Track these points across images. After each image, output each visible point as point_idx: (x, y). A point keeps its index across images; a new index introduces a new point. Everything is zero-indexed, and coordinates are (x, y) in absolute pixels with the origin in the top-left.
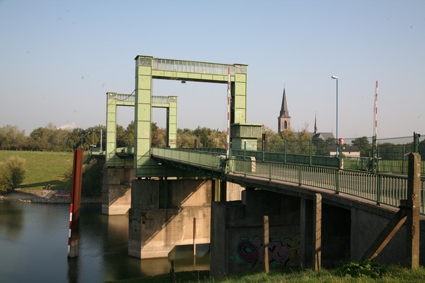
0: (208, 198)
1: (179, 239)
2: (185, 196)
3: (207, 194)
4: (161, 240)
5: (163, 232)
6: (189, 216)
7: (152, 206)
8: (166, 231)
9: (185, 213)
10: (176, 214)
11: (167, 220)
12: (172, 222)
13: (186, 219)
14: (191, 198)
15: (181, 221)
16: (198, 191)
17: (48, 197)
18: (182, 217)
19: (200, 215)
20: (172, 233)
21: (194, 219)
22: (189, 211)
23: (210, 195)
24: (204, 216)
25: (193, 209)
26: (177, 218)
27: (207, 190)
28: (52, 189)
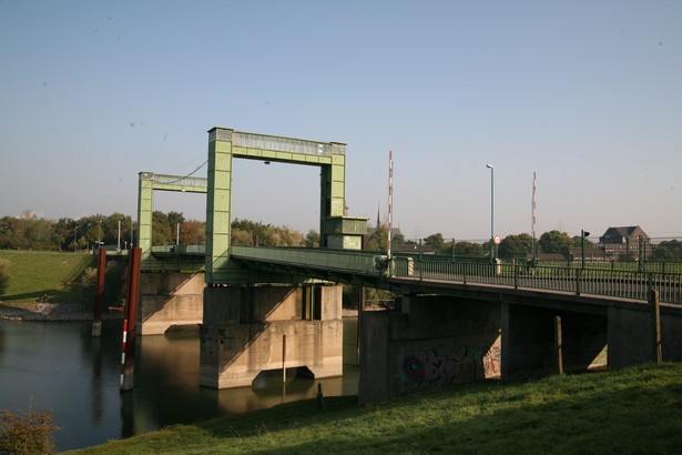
0: (297, 310)
1: (266, 362)
2: (270, 307)
3: (297, 305)
4: (243, 364)
5: (246, 353)
6: (277, 333)
7: (232, 321)
8: (250, 353)
9: (273, 330)
10: (262, 330)
11: (251, 339)
12: (257, 341)
13: (274, 337)
14: (277, 310)
15: (267, 340)
16: (286, 302)
17: (46, 313)
18: (270, 334)
19: (291, 331)
20: (258, 355)
21: (284, 337)
22: (277, 327)
23: (300, 306)
24: (296, 332)
25: (281, 324)
26: (263, 336)
27: (297, 300)
28: (50, 301)
